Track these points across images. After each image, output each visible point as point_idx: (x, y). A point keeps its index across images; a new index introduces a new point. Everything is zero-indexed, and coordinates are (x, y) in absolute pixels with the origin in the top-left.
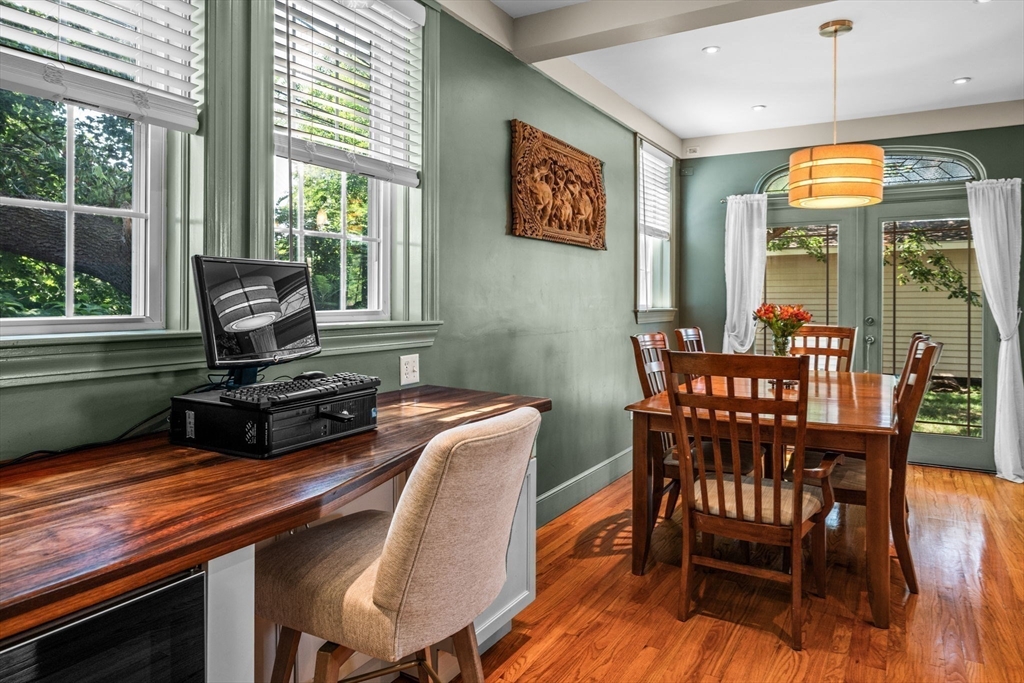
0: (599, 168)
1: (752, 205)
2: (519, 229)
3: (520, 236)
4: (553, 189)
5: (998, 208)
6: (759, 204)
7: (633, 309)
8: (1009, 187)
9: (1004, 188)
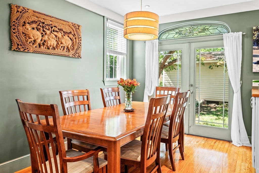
0: (77, 27)
1: (153, 43)
2: (14, 48)
3: (14, 50)
4: (42, 33)
5: (234, 43)
6: (156, 43)
7: (103, 80)
8: (238, 35)
9: (236, 36)
